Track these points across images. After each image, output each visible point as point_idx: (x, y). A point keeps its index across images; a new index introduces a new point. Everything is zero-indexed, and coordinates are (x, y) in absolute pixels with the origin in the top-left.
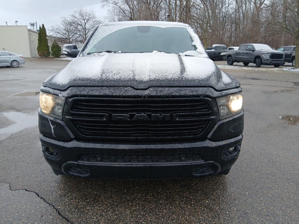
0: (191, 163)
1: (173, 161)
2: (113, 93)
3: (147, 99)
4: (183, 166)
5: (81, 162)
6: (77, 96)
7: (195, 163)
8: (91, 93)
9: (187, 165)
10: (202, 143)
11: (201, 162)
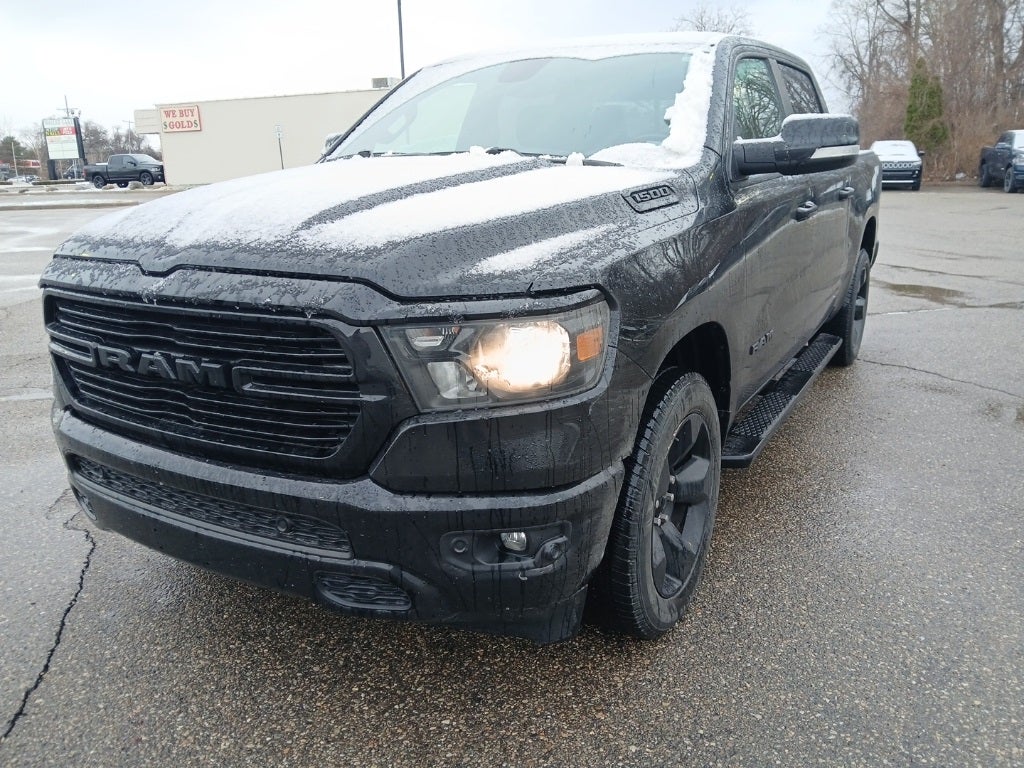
0: (307, 554)
1: (262, 532)
3: (155, 305)
4: (280, 555)
7: (321, 556)
9: (292, 557)
10: (330, 486)
11: (339, 556)
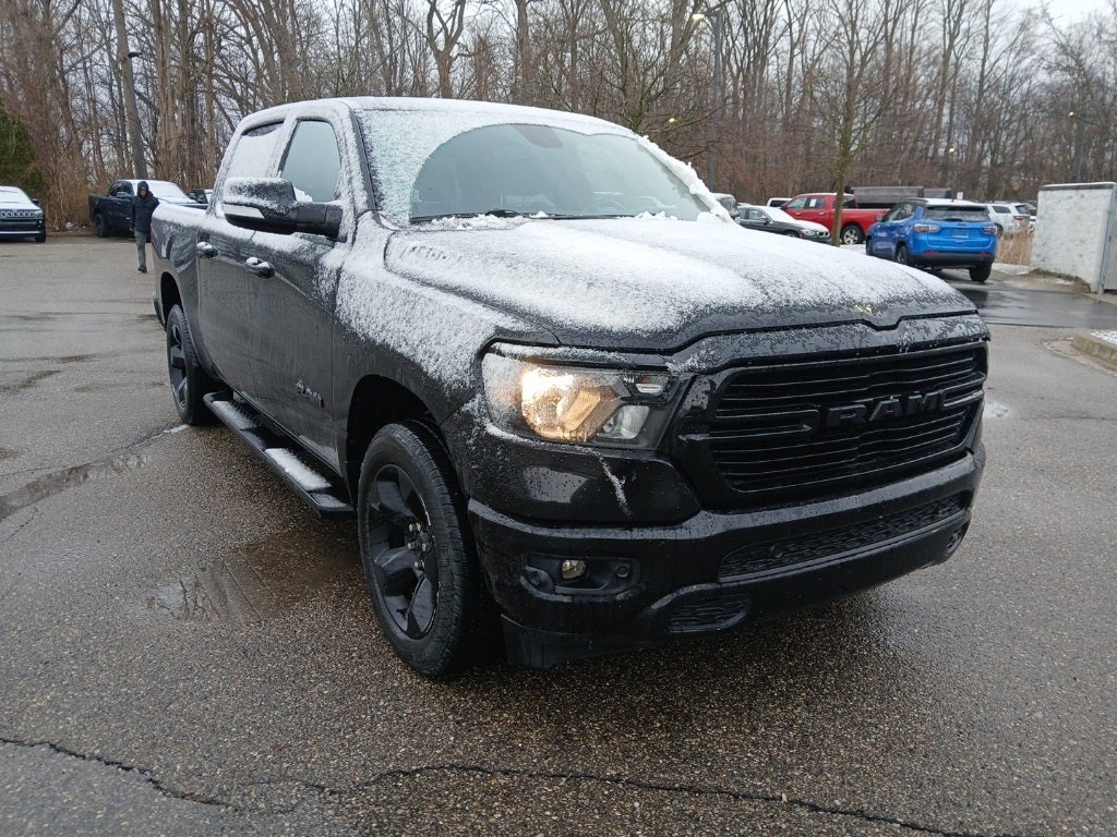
2: (838, 345)
3: (905, 353)
5: (728, 580)
6: (742, 362)
8: (780, 350)
